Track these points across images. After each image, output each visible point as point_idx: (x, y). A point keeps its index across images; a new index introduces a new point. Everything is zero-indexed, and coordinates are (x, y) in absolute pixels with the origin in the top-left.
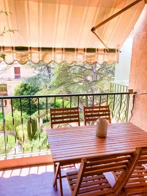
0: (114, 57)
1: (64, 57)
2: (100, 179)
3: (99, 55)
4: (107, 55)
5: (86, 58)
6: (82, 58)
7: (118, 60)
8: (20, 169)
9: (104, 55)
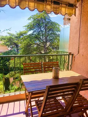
0: (72, 10)
1: (36, 5)
2: (56, 104)
3: (62, 8)
4: (68, 8)
5: (53, 9)
6: (50, 8)
7: (75, 13)
8: (2, 105)
9: (66, 8)
